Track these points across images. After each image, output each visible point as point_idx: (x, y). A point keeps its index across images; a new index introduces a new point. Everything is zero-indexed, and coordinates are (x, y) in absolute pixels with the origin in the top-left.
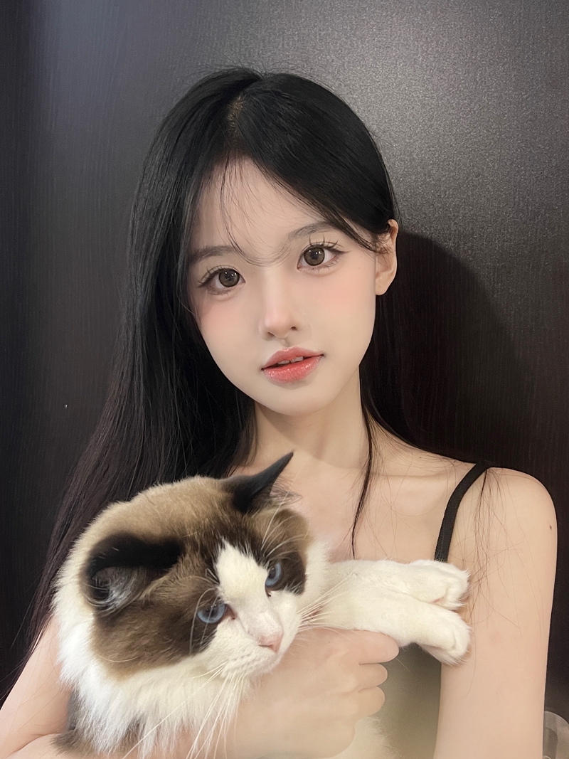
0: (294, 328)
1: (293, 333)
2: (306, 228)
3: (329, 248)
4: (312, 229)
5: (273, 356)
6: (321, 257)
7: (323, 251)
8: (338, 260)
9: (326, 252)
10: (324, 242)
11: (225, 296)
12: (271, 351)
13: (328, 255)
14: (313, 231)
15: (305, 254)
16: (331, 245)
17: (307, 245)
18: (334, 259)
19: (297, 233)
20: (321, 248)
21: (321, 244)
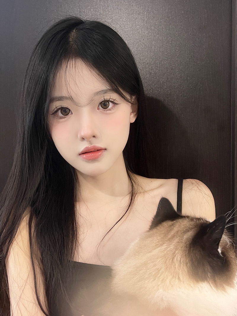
0: (94, 136)
1: (93, 139)
2: (102, 91)
3: (112, 102)
4: (105, 92)
5: (84, 148)
6: (108, 105)
7: (109, 103)
8: (115, 107)
9: (110, 103)
10: (110, 98)
11: (63, 120)
12: (83, 146)
13: (111, 105)
14: (105, 93)
15: (101, 103)
16: (112, 100)
17: (102, 99)
18: (114, 106)
19: (98, 93)
20: (108, 101)
21: (109, 99)
